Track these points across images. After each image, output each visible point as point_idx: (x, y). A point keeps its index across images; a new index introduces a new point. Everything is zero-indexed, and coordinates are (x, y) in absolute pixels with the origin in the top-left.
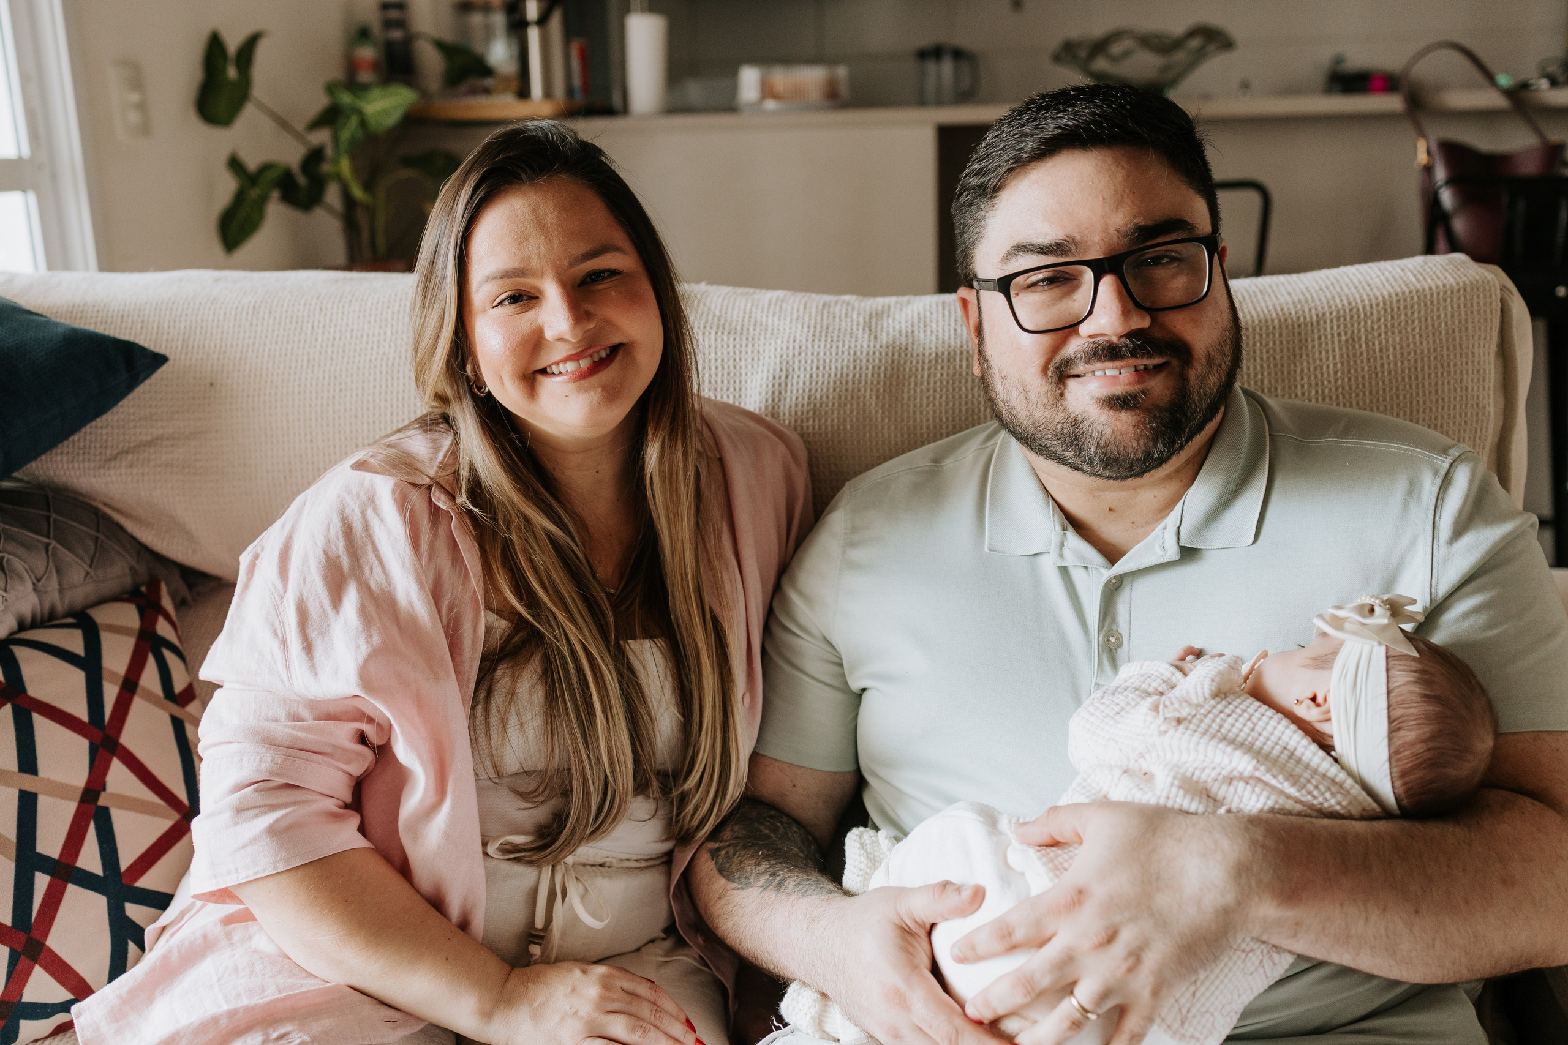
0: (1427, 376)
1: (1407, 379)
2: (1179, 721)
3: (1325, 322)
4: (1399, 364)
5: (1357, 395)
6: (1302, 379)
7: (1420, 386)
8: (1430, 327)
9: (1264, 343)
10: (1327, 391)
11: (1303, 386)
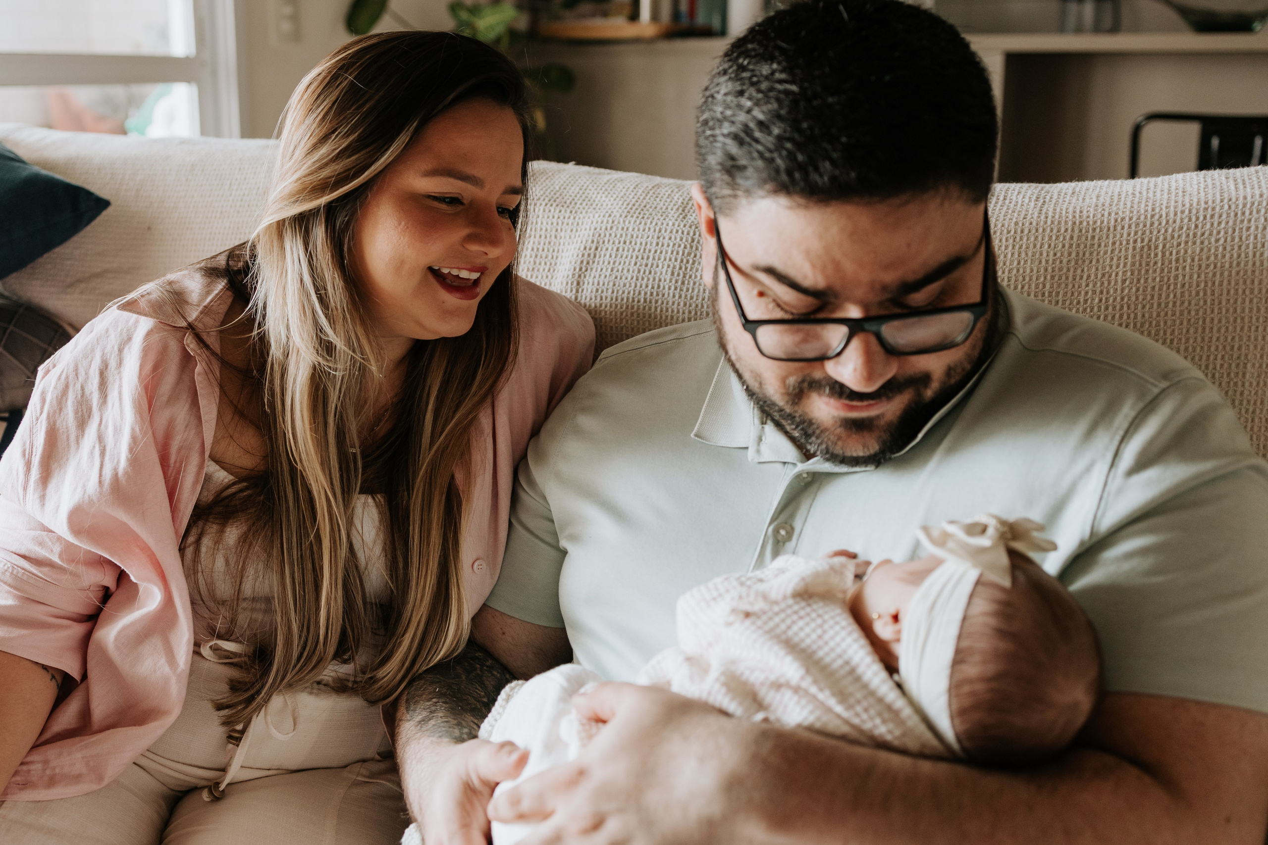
0: (1225, 292)
1: (1201, 294)
2: (747, 615)
3: (1123, 228)
4: (1195, 276)
5: (1144, 307)
6: (1087, 285)
7: (1216, 302)
8: (1237, 240)
9: (1053, 245)
10: (1111, 299)
11: (1087, 293)
